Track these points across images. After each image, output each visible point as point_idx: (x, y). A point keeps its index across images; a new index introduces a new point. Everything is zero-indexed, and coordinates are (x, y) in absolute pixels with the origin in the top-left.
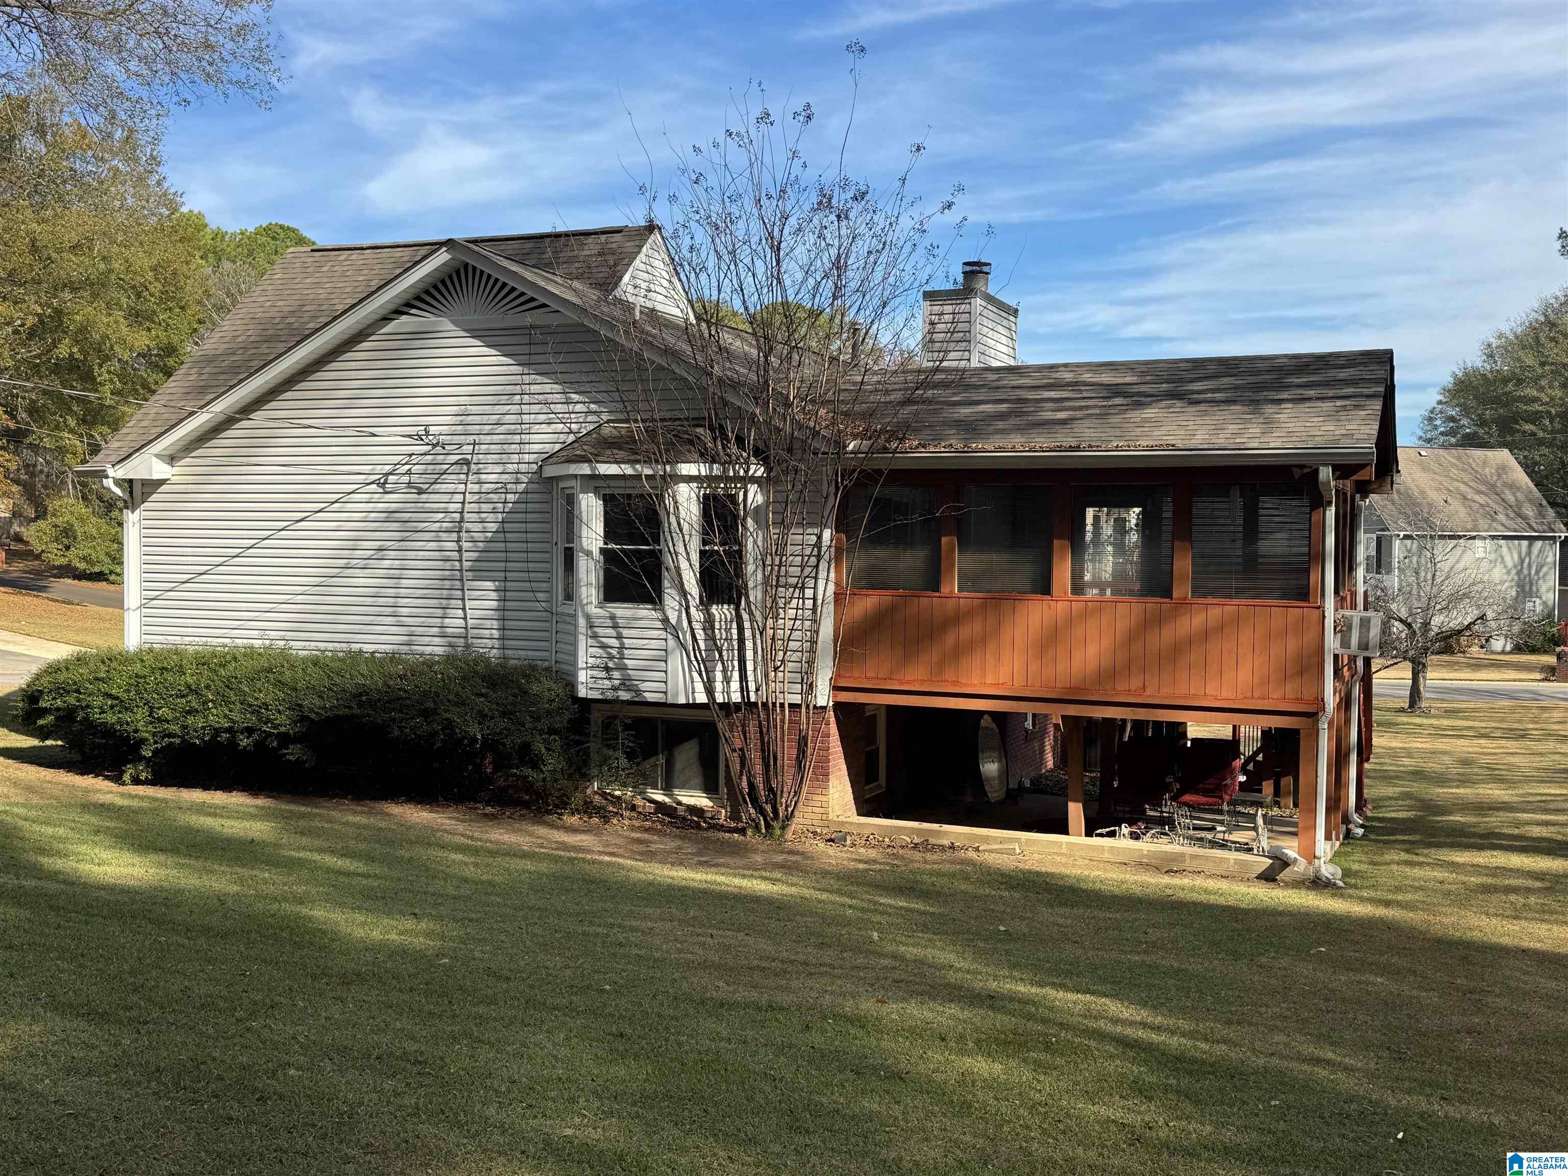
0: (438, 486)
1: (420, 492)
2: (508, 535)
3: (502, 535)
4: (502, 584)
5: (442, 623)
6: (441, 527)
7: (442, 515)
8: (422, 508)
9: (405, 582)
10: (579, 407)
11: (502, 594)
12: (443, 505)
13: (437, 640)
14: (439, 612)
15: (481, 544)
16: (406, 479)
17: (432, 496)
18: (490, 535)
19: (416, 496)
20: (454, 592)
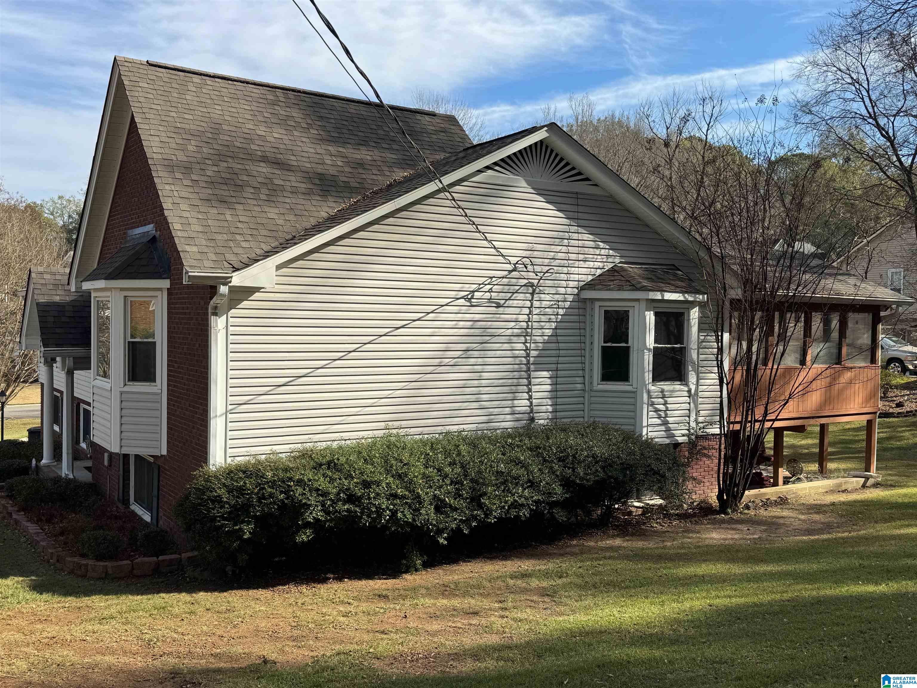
0: (511, 302)
1: (499, 306)
2: (559, 338)
3: (554, 338)
4: (555, 373)
5: (513, 404)
6: (513, 333)
7: (513, 324)
8: (499, 318)
9: (485, 375)
10: (603, 252)
11: (554, 380)
12: (515, 316)
13: (509, 417)
14: (510, 396)
15: (540, 345)
16: (488, 295)
17: (506, 309)
18: (546, 338)
19: (494, 309)
20: (521, 380)
